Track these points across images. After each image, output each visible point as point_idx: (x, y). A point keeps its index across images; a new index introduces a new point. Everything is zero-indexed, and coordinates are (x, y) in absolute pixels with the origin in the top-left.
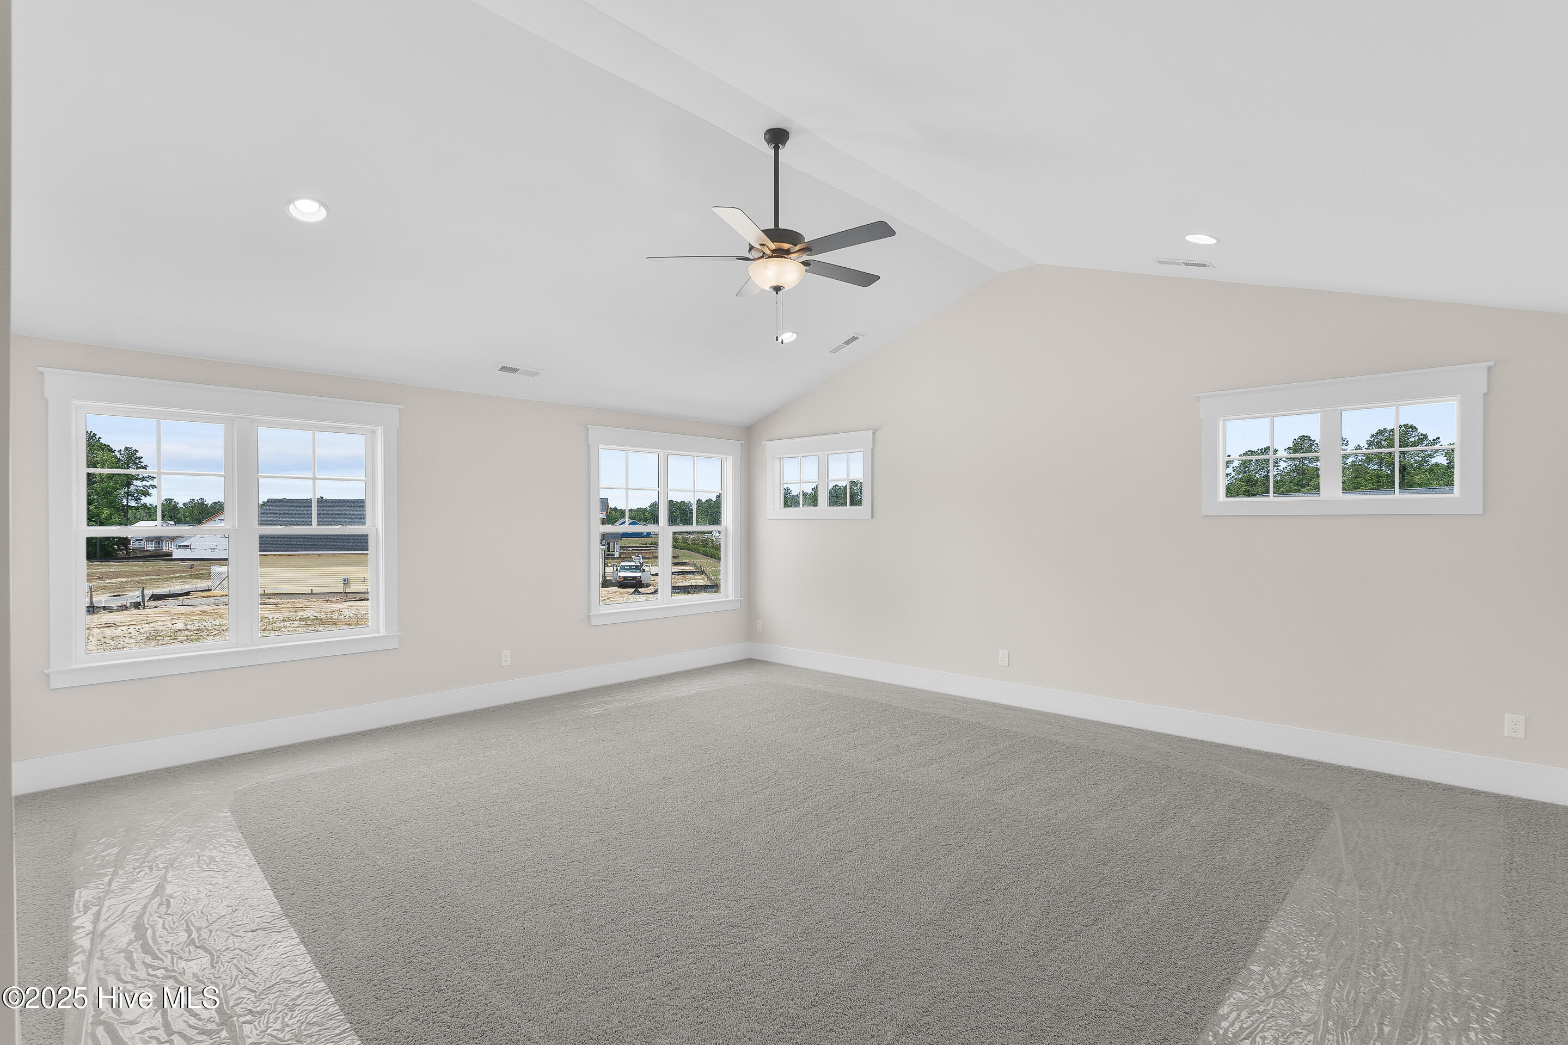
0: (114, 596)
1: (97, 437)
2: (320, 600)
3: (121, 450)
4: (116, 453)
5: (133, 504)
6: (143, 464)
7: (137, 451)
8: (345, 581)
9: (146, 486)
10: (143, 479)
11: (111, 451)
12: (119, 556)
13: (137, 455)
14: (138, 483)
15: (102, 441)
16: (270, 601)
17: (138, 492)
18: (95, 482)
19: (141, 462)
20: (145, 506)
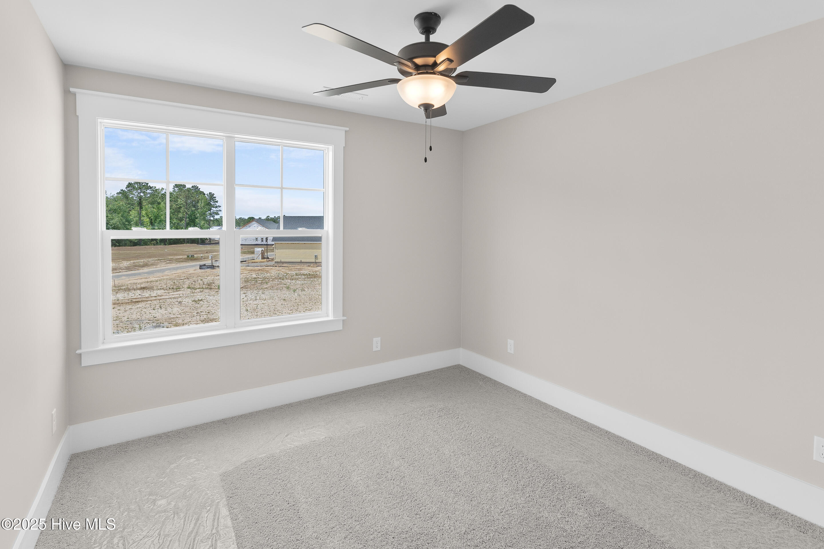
0: (215, 261)
1: (199, 188)
2: (305, 265)
3: (208, 194)
4: (206, 195)
5: (212, 218)
6: (216, 200)
7: (214, 194)
8: (315, 256)
9: (217, 210)
10: (216, 207)
11: (205, 194)
12: (206, 242)
13: (214, 196)
14: (214, 209)
15: (200, 190)
16: (284, 265)
17: (214, 213)
18: (199, 209)
19: (216, 199)
20: (217, 219)
